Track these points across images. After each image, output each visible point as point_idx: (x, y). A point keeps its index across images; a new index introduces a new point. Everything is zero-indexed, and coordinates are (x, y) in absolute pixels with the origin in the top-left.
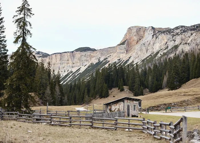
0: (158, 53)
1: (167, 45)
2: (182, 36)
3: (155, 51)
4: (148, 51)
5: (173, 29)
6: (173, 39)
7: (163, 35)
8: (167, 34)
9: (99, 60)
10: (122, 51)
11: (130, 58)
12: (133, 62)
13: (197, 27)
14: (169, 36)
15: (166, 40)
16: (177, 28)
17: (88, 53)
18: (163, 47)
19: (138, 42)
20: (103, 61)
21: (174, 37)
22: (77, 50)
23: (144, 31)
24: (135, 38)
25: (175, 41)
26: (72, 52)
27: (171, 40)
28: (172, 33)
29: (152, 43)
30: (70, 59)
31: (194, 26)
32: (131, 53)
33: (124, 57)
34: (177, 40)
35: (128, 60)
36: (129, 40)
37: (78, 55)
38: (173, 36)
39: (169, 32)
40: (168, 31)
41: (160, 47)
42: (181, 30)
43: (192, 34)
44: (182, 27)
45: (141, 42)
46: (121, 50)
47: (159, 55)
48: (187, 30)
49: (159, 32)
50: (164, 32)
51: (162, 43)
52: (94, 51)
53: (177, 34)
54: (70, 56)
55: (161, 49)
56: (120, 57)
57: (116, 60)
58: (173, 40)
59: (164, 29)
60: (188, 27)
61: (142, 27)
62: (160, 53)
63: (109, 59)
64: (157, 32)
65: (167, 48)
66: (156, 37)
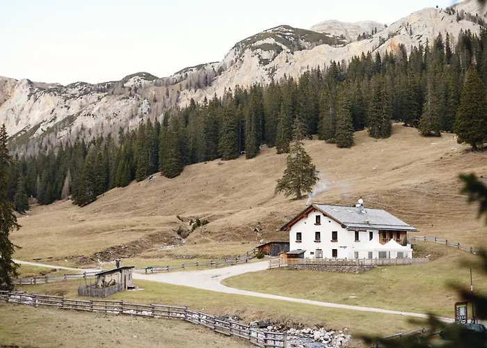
0: (37, 127)
1: (53, 114)
2: (82, 100)
3: (33, 123)
4: (20, 122)
5: (66, 87)
6: (66, 104)
7: (47, 95)
8: (55, 95)
13: (109, 86)
14: (58, 99)
15: (53, 106)
16: (73, 86)
18: (49, 118)
19: (1, 104)
21: (68, 101)
23: (13, 87)
25: (69, 108)
27: (61, 106)
28: (64, 95)
29: (26, 109)
31: (103, 84)
34: (71, 106)
38: (66, 99)
39: (59, 92)
40: (58, 90)
41: (42, 116)
42: (80, 90)
43: (99, 99)
44: (82, 84)
45: (8, 105)
47: (39, 131)
48: (91, 90)
49: (41, 89)
50: (50, 91)
51: (46, 111)
53: (73, 96)
55: (44, 121)
58: (66, 106)
59: (49, 85)
60: (93, 85)
61: (10, 79)
62: (41, 127)
64: (36, 90)
65: (54, 119)
66: (36, 100)
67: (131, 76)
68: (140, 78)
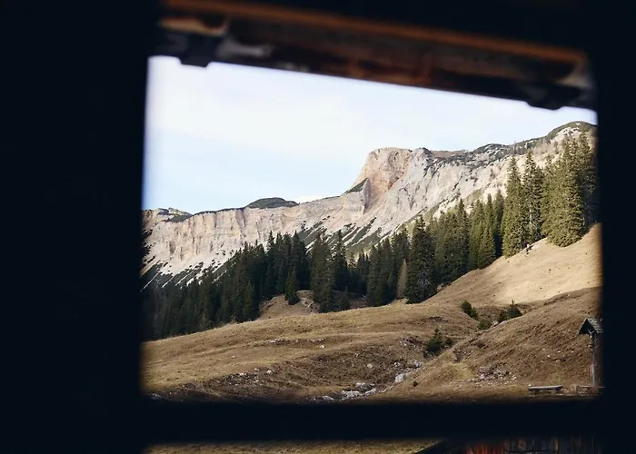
0: (435, 208)
1: (456, 190)
2: (493, 167)
3: (430, 204)
4: (414, 204)
5: (472, 153)
6: (472, 175)
7: (448, 165)
8: (458, 164)
9: (303, 228)
10: (355, 206)
11: (372, 222)
12: (379, 230)
13: (529, 146)
14: (462, 169)
15: (455, 180)
16: (482, 150)
17: (279, 211)
18: (449, 196)
19: (391, 185)
20: (312, 229)
21: (474, 171)
22: (253, 205)
23: (406, 160)
24: (386, 176)
25: (476, 179)
26: (242, 209)
27: (466, 178)
28: (470, 163)
29: (422, 187)
30: (236, 226)
31: (522, 144)
32: (375, 211)
33: (359, 219)
34: (480, 178)
35: (369, 226)
36: (371, 181)
37: (254, 215)
38: (472, 168)
39: (463, 160)
40: (460, 158)
41: (442, 194)
42: (490, 155)
44: (494, 146)
45: (399, 185)
46: (353, 202)
47: (438, 214)
48: (506, 153)
49: (440, 159)
50: (451, 160)
51: (447, 187)
52: (291, 206)
53: (482, 163)
54: (237, 218)
55: (444, 201)
56: (350, 220)
57: (341, 227)
58: (472, 178)
59: (453, 153)
60: (508, 147)
61: (402, 150)
62: (440, 209)
63: (325, 226)
64: (434, 160)
65: (457, 197)
66: (434, 173)
67: (560, 129)
68: (572, 130)
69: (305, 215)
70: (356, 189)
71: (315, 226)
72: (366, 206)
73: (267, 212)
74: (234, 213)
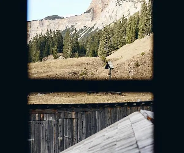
1: (129, 12)
3: (118, 18)
4: (112, 18)
7: (125, 2)
8: (129, 1)
9: (66, 27)
10: (87, 19)
11: (95, 25)
12: (97, 28)
14: (131, 3)
15: (128, 8)
17: (56, 21)
18: (126, 14)
19: (102, 9)
20: (70, 28)
21: (136, 4)
22: (46, 19)
24: (100, 6)
25: (137, 7)
26: (42, 20)
27: (132, 7)
29: (115, 11)
30: (39, 27)
32: (96, 20)
33: (89, 24)
35: (93, 27)
36: (94, 8)
37: (47, 22)
41: (123, 13)
45: (106, 10)
46: (87, 17)
51: (125, 11)
52: (61, 19)
56: (85, 24)
57: (82, 27)
58: (135, 7)
63: (75, 27)
65: (129, 15)
66: (120, 5)
69: (67, 22)
70: (88, 11)
71: (72, 27)
72: (92, 19)
73: (52, 21)
74: (38, 22)
